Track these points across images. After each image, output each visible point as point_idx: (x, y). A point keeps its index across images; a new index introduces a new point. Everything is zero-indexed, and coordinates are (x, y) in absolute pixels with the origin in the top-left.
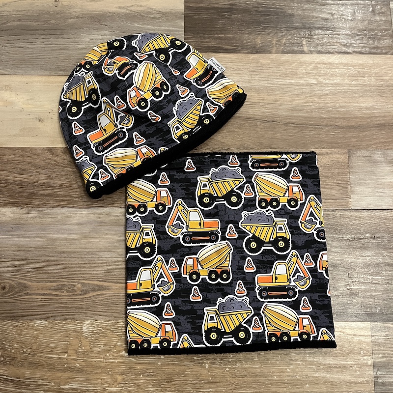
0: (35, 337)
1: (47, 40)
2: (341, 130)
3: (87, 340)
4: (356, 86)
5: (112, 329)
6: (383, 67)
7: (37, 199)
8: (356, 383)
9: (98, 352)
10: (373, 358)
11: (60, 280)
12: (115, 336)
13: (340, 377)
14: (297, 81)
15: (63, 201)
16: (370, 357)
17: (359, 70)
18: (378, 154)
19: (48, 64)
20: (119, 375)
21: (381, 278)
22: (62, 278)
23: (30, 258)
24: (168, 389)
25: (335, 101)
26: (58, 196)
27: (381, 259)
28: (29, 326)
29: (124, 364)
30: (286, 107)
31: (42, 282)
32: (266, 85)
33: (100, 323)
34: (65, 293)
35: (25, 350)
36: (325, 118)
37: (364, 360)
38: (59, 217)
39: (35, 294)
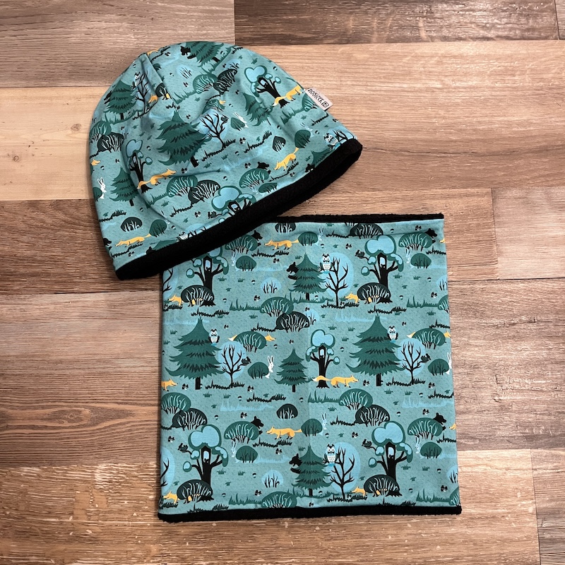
0: (22, 492)
1: (20, 32)
2: (480, 158)
3: (102, 494)
4: (502, 89)
5: (140, 475)
6: (543, 59)
7: (16, 281)
8: (512, 541)
9: (120, 511)
10: (535, 503)
11: (57, 404)
12: (145, 485)
13: (487, 532)
14: (411, 85)
15: (57, 282)
16: (531, 502)
17: (506, 64)
18: (538, 195)
19: (23, 70)
20: (154, 544)
21: (544, 382)
22: (60, 401)
23: (8, 372)
24: (229, 562)
25: (471, 114)
26: (48, 275)
27: (544, 353)
28: (12, 476)
29: (160, 528)
30: (395, 126)
31: (29, 408)
32: (364, 92)
33: (121, 467)
34: (66, 424)
35: (8, 513)
36: (455, 141)
37: (523, 505)
38: (52, 307)
39: (19, 427)
